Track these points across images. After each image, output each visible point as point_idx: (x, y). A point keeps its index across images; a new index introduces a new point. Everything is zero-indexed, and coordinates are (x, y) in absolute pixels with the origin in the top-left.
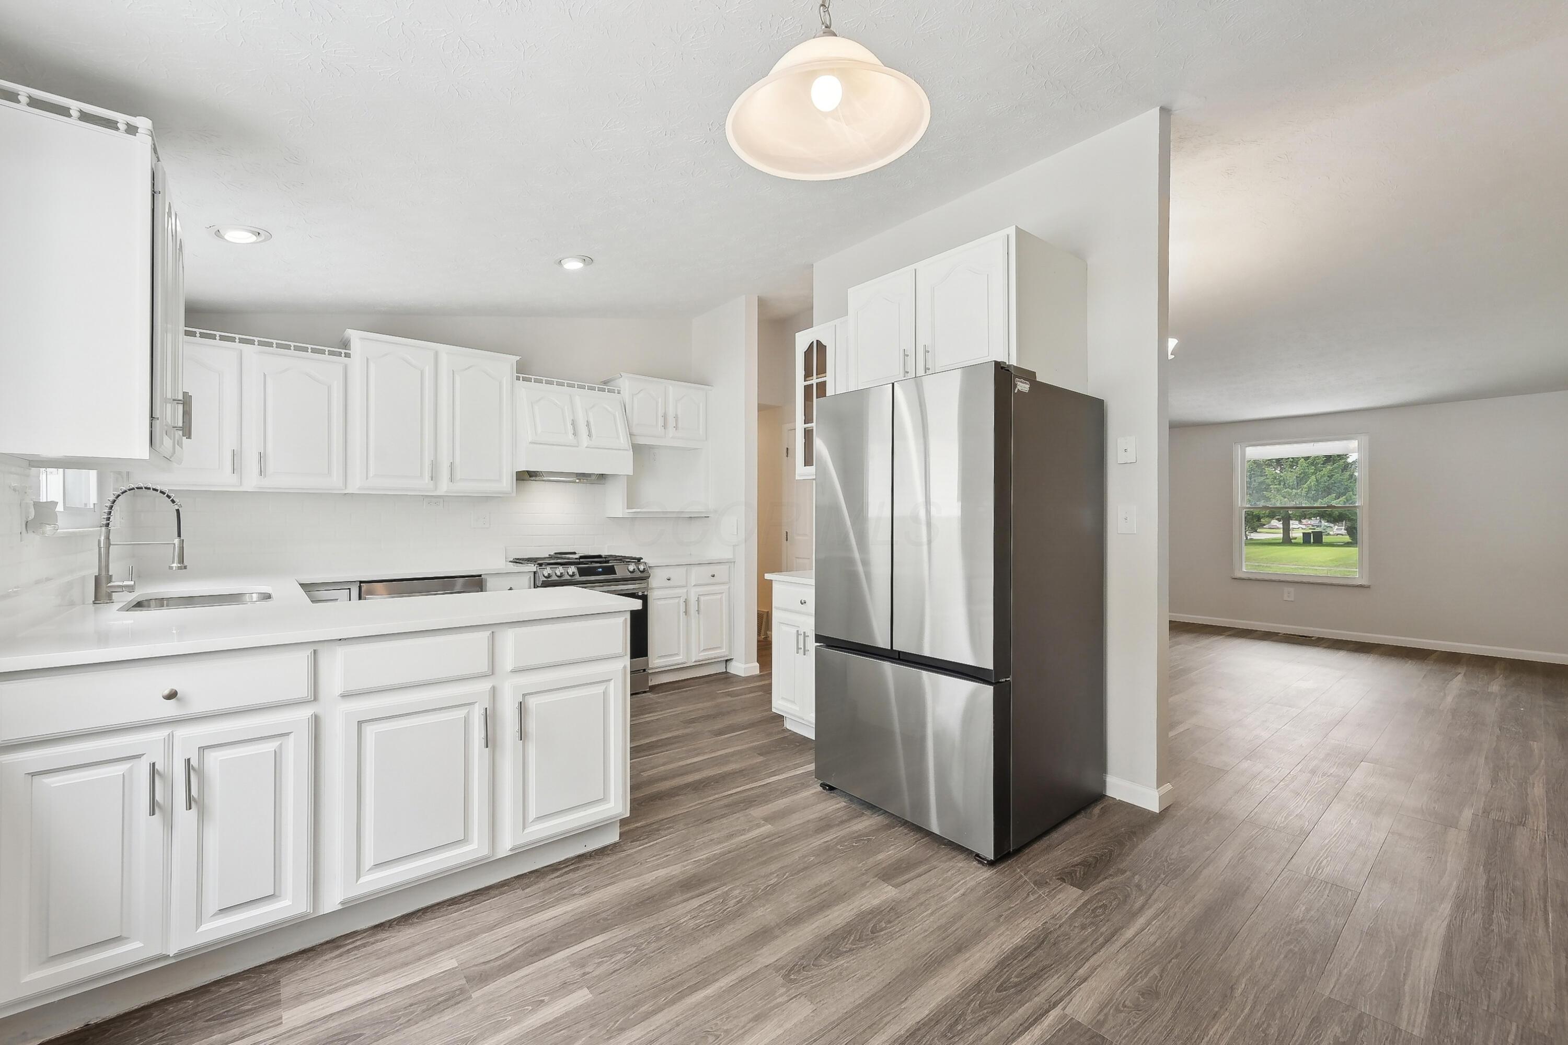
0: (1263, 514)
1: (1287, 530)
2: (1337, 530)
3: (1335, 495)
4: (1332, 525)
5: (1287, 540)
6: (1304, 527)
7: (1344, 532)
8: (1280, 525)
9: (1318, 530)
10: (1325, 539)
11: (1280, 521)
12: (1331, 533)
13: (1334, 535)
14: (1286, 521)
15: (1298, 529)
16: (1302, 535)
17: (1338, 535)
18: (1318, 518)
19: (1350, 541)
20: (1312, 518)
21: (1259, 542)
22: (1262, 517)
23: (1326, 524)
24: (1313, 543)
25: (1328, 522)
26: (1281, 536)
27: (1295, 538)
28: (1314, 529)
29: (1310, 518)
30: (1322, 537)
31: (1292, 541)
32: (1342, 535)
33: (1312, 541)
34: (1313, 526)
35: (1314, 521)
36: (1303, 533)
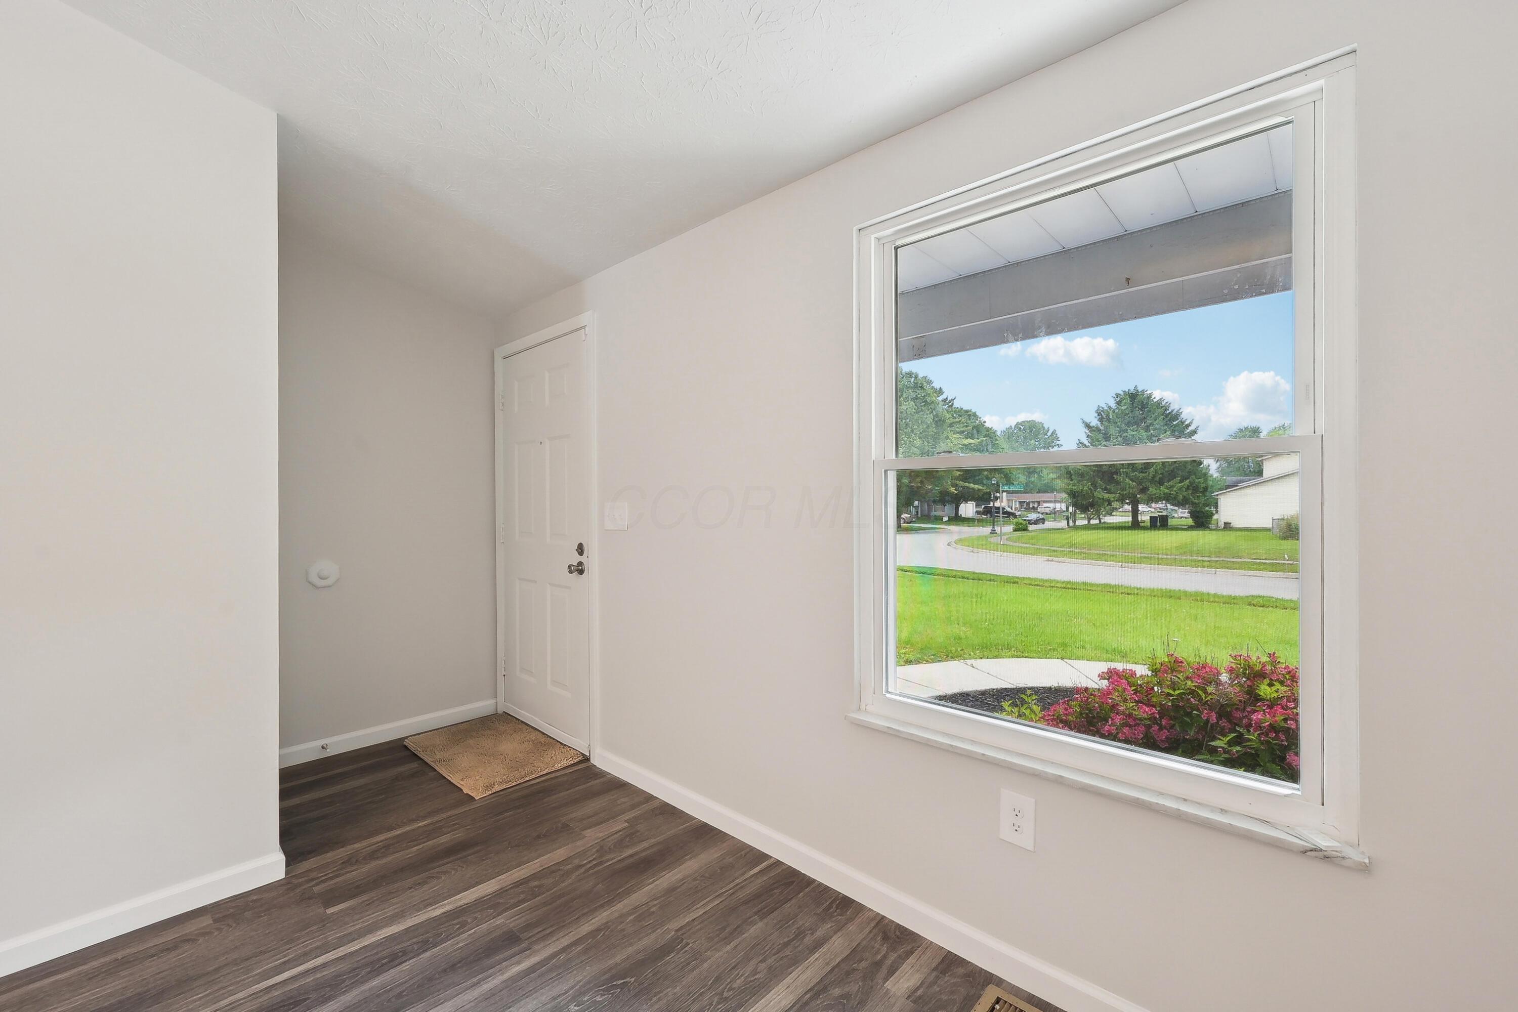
0: (1113, 498)
1: (1135, 512)
2: (1181, 513)
3: (1179, 478)
4: (1176, 508)
5: (1136, 525)
6: (1152, 510)
7: (1187, 515)
8: (1128, 508)
9: (1164, 513)
10: (1171, 522)
11: (1129, 505)
12: (1176, 515)
13: (1179, 518)
14: (1135, 504)
15: (1146, 512)
16: (1149, 518)
17: (1181, 518)
18: (1164, 502)
19: (1193, 524)
20: (1159, 502)
21: (1110, 525)
22: (1112, 501)
23: (1172, 507)
24: (1160, 526)
25: (1173, 505)
26: (1130, 519)
27: (1144, 522)
28: (1162, 512)
29: (1157, 502)
30: (1167, 520)
31: (1141, 524)
32: (1186, 518)
33: (1159, 524)
34: (1160, 509)
35: (1160, 505)
36: (1150, 517)
